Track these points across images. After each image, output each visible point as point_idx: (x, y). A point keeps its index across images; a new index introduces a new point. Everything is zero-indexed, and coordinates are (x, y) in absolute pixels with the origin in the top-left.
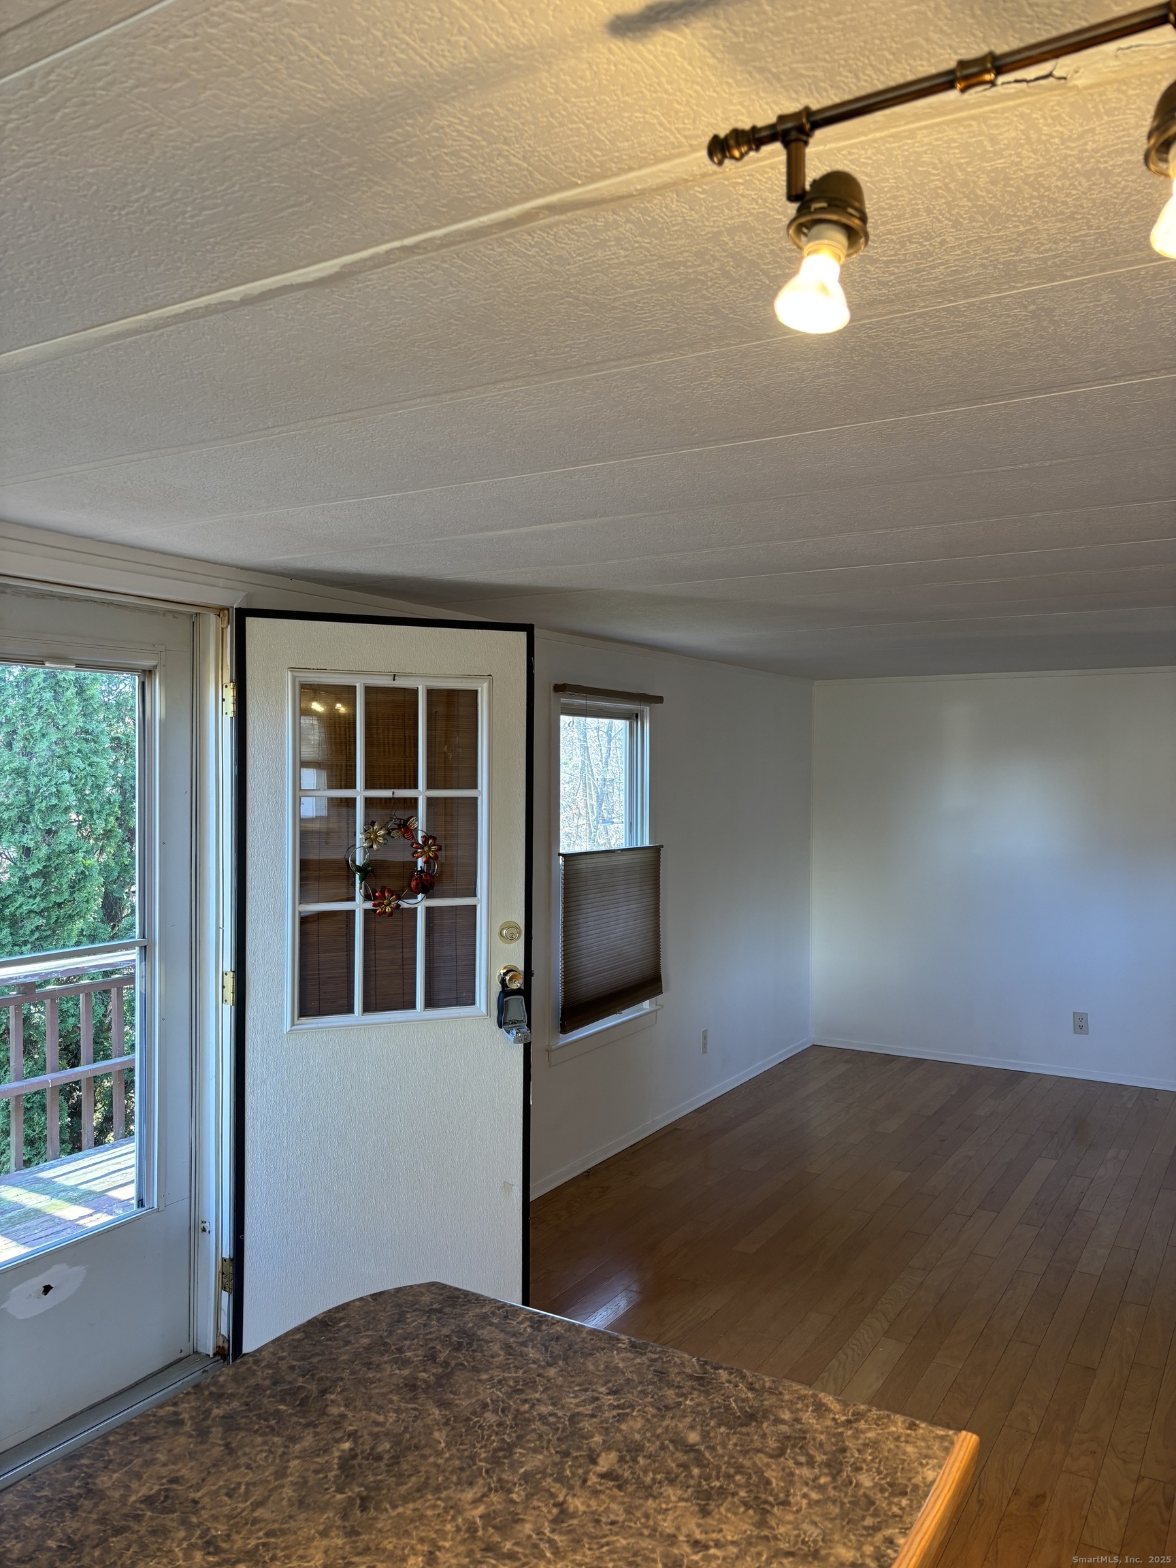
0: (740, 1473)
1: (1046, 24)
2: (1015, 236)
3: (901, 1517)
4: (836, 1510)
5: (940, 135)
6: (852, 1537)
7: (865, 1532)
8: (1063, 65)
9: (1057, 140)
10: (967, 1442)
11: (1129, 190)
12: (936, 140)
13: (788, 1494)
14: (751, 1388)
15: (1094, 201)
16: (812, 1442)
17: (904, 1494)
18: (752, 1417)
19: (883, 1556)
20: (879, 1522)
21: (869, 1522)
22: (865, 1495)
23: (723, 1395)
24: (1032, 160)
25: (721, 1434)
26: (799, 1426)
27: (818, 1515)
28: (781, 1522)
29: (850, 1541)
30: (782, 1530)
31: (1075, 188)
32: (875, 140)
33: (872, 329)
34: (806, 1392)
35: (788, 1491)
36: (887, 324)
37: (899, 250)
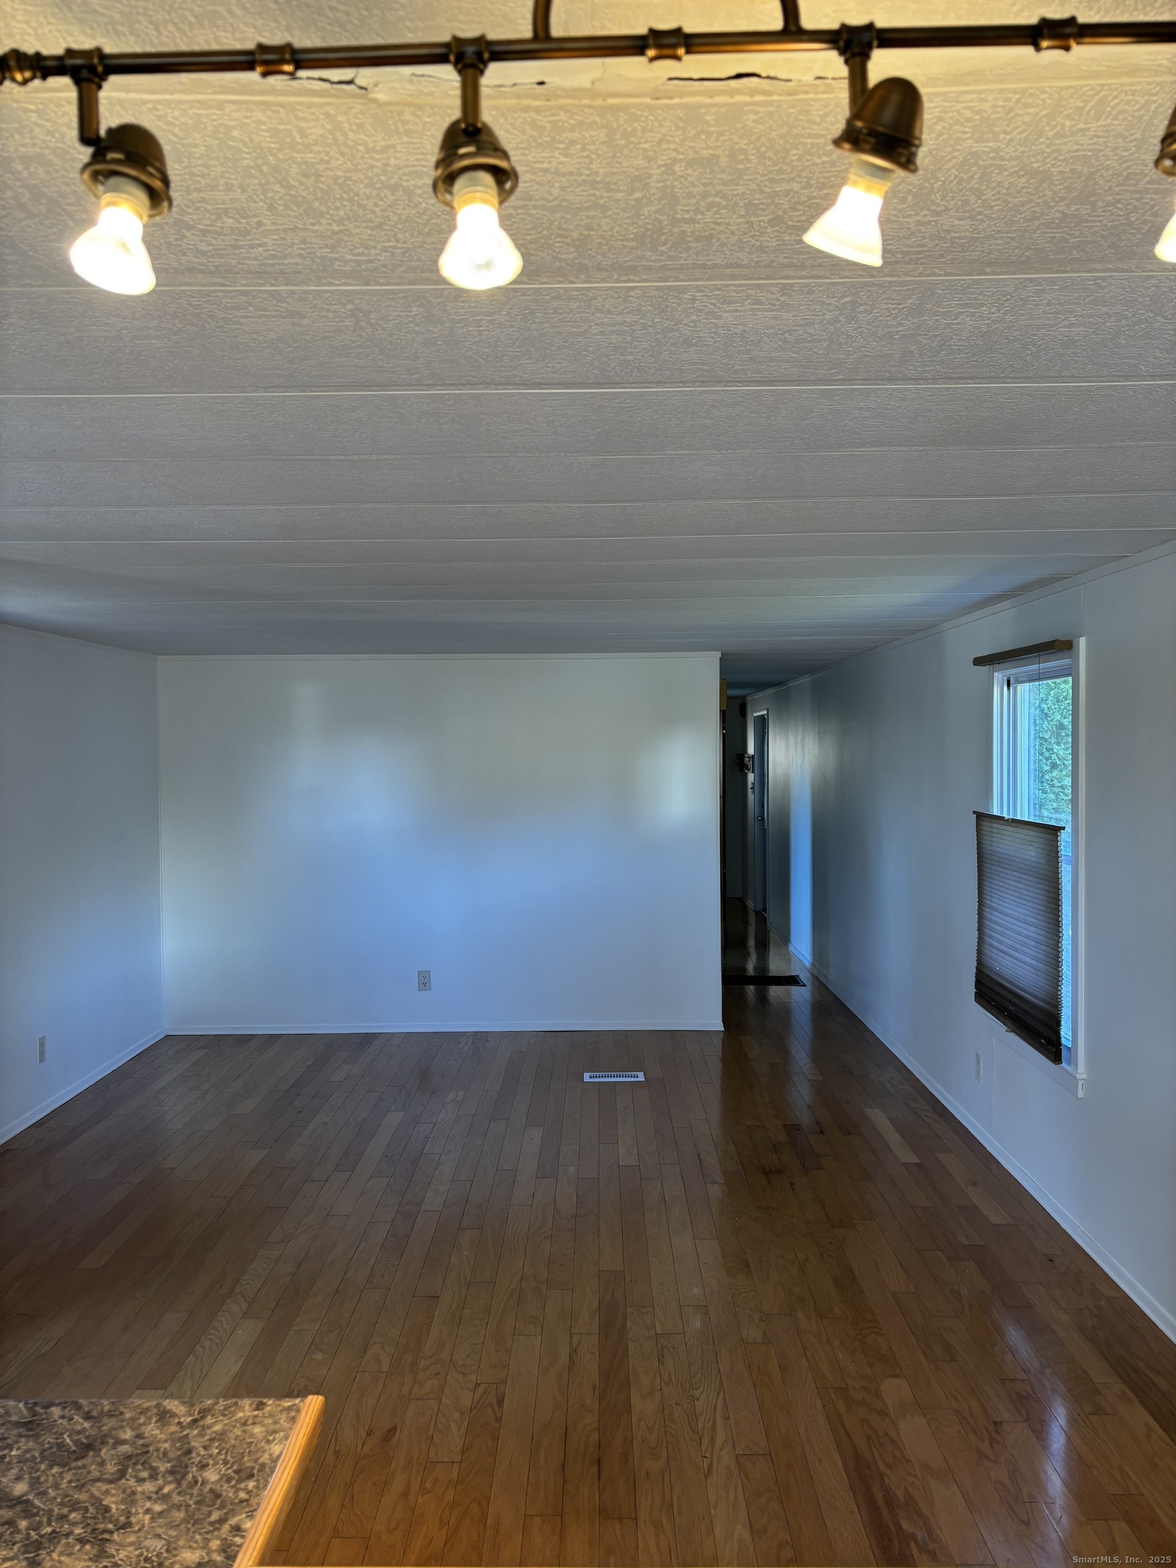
0: (74, 1510)
1: (346, 31)
2: (329, 233)
3: (247, 1500)
4: (179, 1515)
5: (249, 114)
6: (198, 1537)
7: (211, 1528)
8: (365, 75)
9: (361, 148)
10: (313, 1404)
11: (429, 213)
12: (246, 117)
13: (129, 1515)
14: (88, 1417)
15: (399, 216)
16: (155, 1454)
17: (251, 1476)
18: (89, 1447)
19: (229, 1547)
20: (225, 1514)
21: (215, 1516)
22: (211, 1490)
23: (56, 1433)
24: (339, 162)
25: (54, 1475)
26: (141, 1442)
27: (162, 1527)
28: (122, 1546)
29: (196, 1542)
30: (122, 1554)
31: (381, 199)
32: (182, 102)
33: (194, 297)
34: (150, 1404)
35: (129, 1512)
36: (209, 296)
37: (215, 221)
